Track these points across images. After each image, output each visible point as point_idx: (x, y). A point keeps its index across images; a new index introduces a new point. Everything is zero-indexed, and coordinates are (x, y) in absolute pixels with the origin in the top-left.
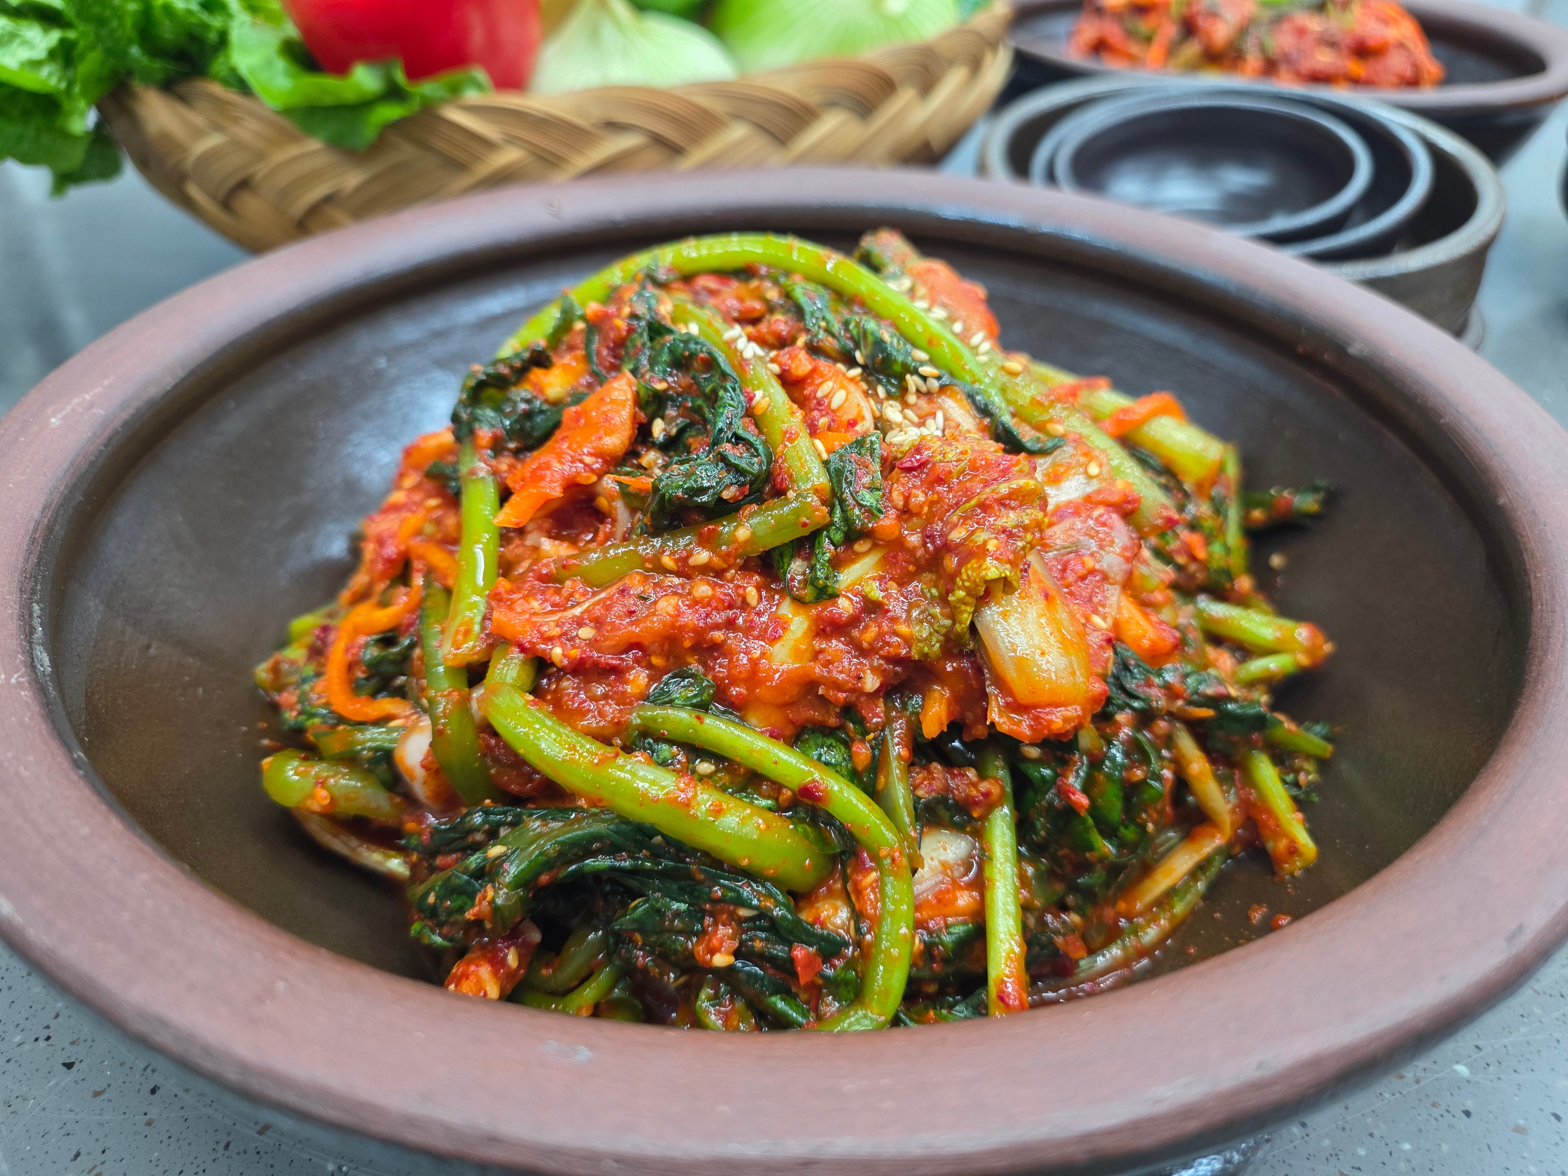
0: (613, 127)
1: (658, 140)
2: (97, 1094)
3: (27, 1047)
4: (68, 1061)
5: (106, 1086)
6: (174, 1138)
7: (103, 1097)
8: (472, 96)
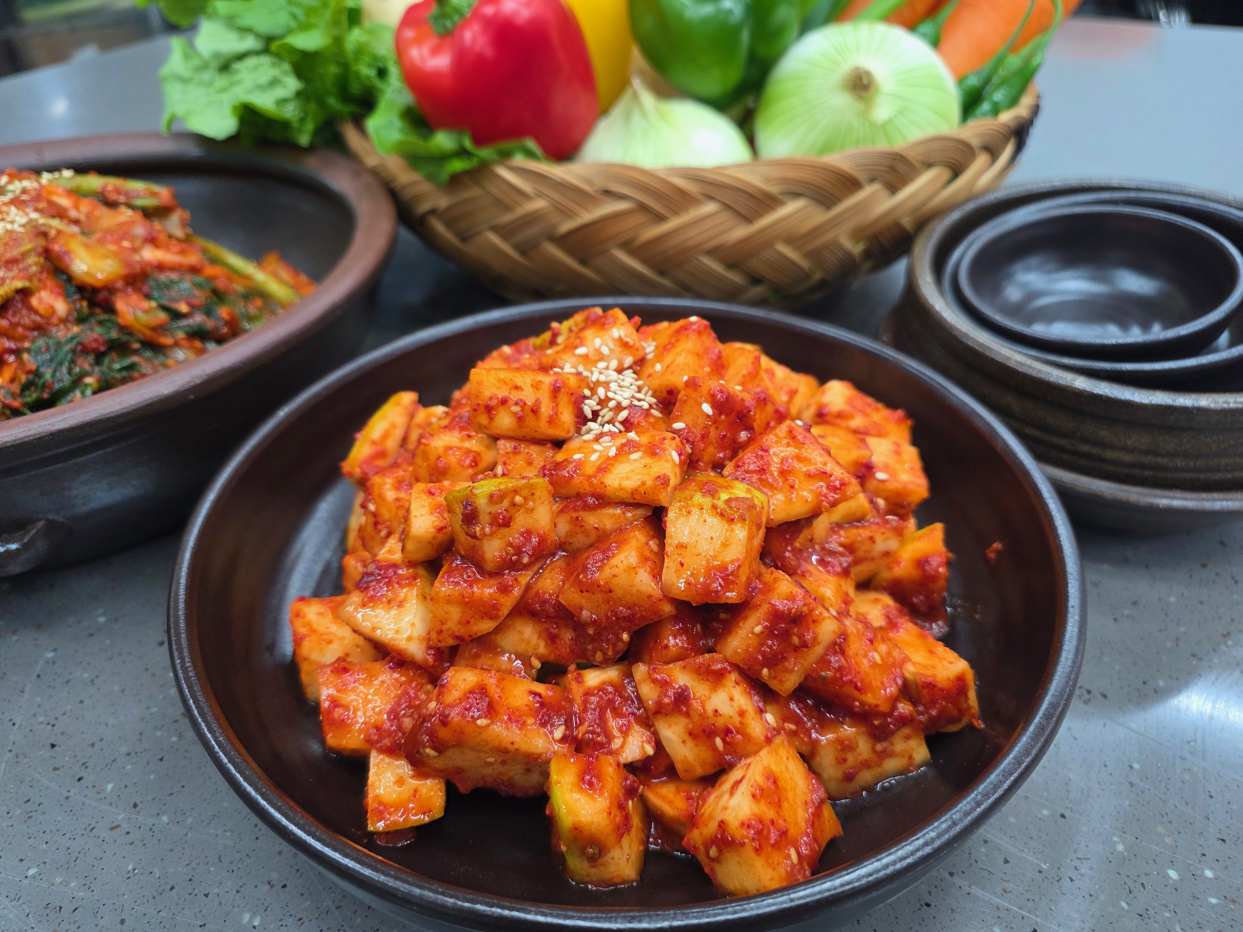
0: (611, 195)
1: (643, 207)
2: (56, 769)
3: (43, 726)
4: (54, 743)
5: (61, 766)
6: (72, 813)
7: (57, 772)
8: (518, 160)
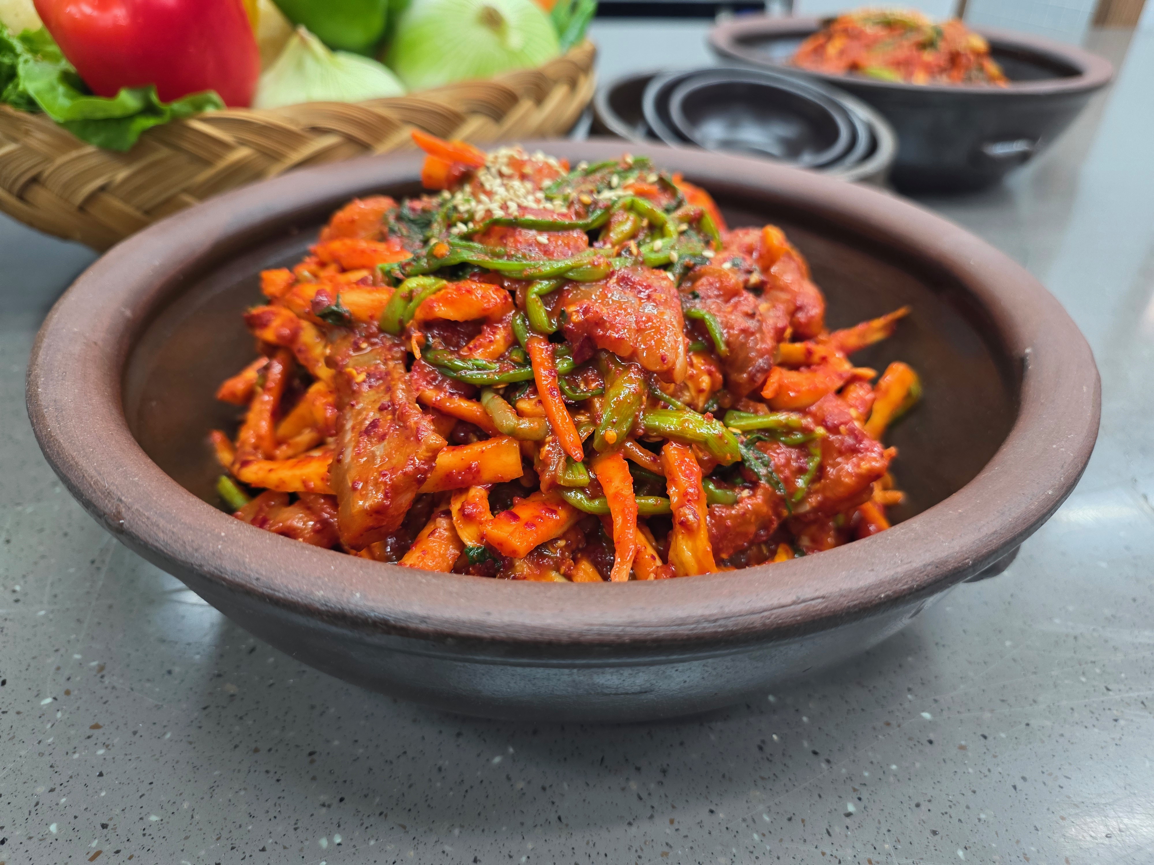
0: (318, 131)
1: (350, 140)
8: (210, 111)
